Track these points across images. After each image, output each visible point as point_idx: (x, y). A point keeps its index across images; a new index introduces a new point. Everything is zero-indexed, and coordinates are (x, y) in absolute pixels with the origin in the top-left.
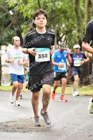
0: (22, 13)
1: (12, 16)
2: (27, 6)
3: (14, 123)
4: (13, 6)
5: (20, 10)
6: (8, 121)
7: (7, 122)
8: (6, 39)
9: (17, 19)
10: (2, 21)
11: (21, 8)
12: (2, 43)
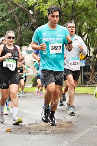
0: (42, 12)
1: (32, 16)
2: (47, 4)
3: (36, 125)
4: (33, 5)
5: (40, 9)
6: (31, 123)
7: (29, 124)
8: (27, 40)
9: (37, 18)
10: (22, 20)
11: (41, 7)
12: (23, 43)
